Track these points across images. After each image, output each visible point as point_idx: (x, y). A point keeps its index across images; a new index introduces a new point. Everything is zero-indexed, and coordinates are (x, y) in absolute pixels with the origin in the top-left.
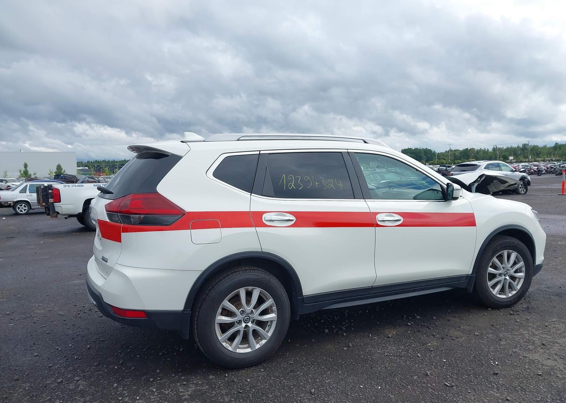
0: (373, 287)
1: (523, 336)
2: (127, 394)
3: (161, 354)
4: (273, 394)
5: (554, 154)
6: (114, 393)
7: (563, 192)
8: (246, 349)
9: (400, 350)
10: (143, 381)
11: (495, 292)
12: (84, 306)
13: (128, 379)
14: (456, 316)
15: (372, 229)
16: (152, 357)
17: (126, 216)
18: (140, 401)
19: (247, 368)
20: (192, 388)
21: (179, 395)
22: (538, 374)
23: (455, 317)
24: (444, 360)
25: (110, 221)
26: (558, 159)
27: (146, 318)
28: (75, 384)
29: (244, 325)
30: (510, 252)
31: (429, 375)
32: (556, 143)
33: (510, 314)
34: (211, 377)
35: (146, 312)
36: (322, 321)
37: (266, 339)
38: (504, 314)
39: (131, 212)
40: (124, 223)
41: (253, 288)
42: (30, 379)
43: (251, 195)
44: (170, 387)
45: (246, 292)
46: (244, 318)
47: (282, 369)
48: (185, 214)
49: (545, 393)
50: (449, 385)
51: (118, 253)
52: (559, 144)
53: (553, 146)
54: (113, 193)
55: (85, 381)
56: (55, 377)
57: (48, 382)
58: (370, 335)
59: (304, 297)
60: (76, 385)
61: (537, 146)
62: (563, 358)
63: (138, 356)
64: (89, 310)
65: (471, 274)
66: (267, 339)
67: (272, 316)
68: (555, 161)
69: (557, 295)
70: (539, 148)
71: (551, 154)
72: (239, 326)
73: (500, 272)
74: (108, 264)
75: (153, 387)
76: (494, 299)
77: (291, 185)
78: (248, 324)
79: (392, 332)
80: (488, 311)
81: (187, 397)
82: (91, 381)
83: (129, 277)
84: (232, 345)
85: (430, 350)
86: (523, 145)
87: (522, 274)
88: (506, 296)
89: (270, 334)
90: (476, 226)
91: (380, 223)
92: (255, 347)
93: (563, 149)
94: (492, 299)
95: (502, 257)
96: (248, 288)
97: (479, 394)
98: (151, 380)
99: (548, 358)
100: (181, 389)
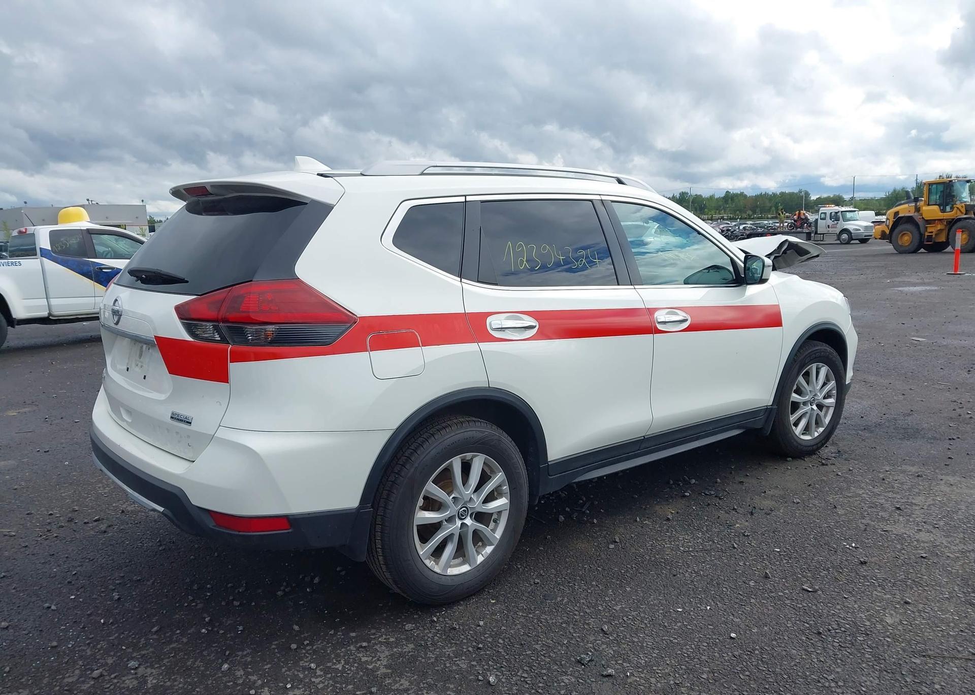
0: (646, 437)
1: (862, 497)
2: (260, 682)
3: (282, 594)
4: (540, 642)
5: (725, 209)
6: (232, 683)
7: (956, 269)
8: (462, 567)
9: (700, 540)
10: (276, 651)
11: (798, 431)
12: (51, 514)
13: (243, 651)
14: (748, 474)
15: (649, 337)
16: (265, 601)
17: (234, 327)
18: (297, 692)
19: (463, 601)
20: (384, 654)
21: (367, 669)
22: (922, 557)
23: (747, 476)
24: (776, 550)
25: (193, 339)
26: (730, 216)
27: (290, 531)
28: (134, 676)
29: (459, 523)
30: (820, 366)
31: (771, 577)
32: (726, 191)
33: (821, 464)
34: (409, 626)
35: (291, 517)
36: (542, 502)
37: (491, 544)
38: (813, 466)
39: (257, 320)
40: (234, 342)
41: (473, 455)
42: (23, 680)
43: (461, 281)
44: (338, 656)
45: (462, 463)
46: (459, 512)
47: (527, 595)
48: (356, 321)
49: (949, 585)
50: (810, 590)
51: (221, 405)
52: (732, 193)
53: (723, 196)
54: (187, 282)
55: (152, 667)
56: (78, 667)
57: (70, 680)
58: (638, 519)
59: (549, 463)
60: (137, 678)
61: (701, 196)
62: (938, 528)
63: (236, 603)
64: (68, 521)
65: (771, 405)
66: (493, 545)
67: (501, 502)
68: (727, 220)
69: (865, 429)
70: (704, 199)
71: (721, 209)
72: (451, 526)
73: (807, 398)
74: (193, 427)
75: (305, 660)
76: (797, 442)
77: (522, 261)
78: (465, 521)
79: (670, 511)
80: (789, 463)
81: (383, 670)
82: (164, 665)
83: (258, 452)
84: (440, 562)
85: (746, 535)
86: (680, 194)
87: (832, 401)
88: (811, 436)
89: (498, 535)
90: (782, 326)
91: (660, 327)
92: (476, 561)
93: (737, 200)
94: (795, 443)
95: (809, 376)
96: (466, 456)
97: (861, 599)
98: (294, 646)
99: (917, 530)
100: (364, 656)
